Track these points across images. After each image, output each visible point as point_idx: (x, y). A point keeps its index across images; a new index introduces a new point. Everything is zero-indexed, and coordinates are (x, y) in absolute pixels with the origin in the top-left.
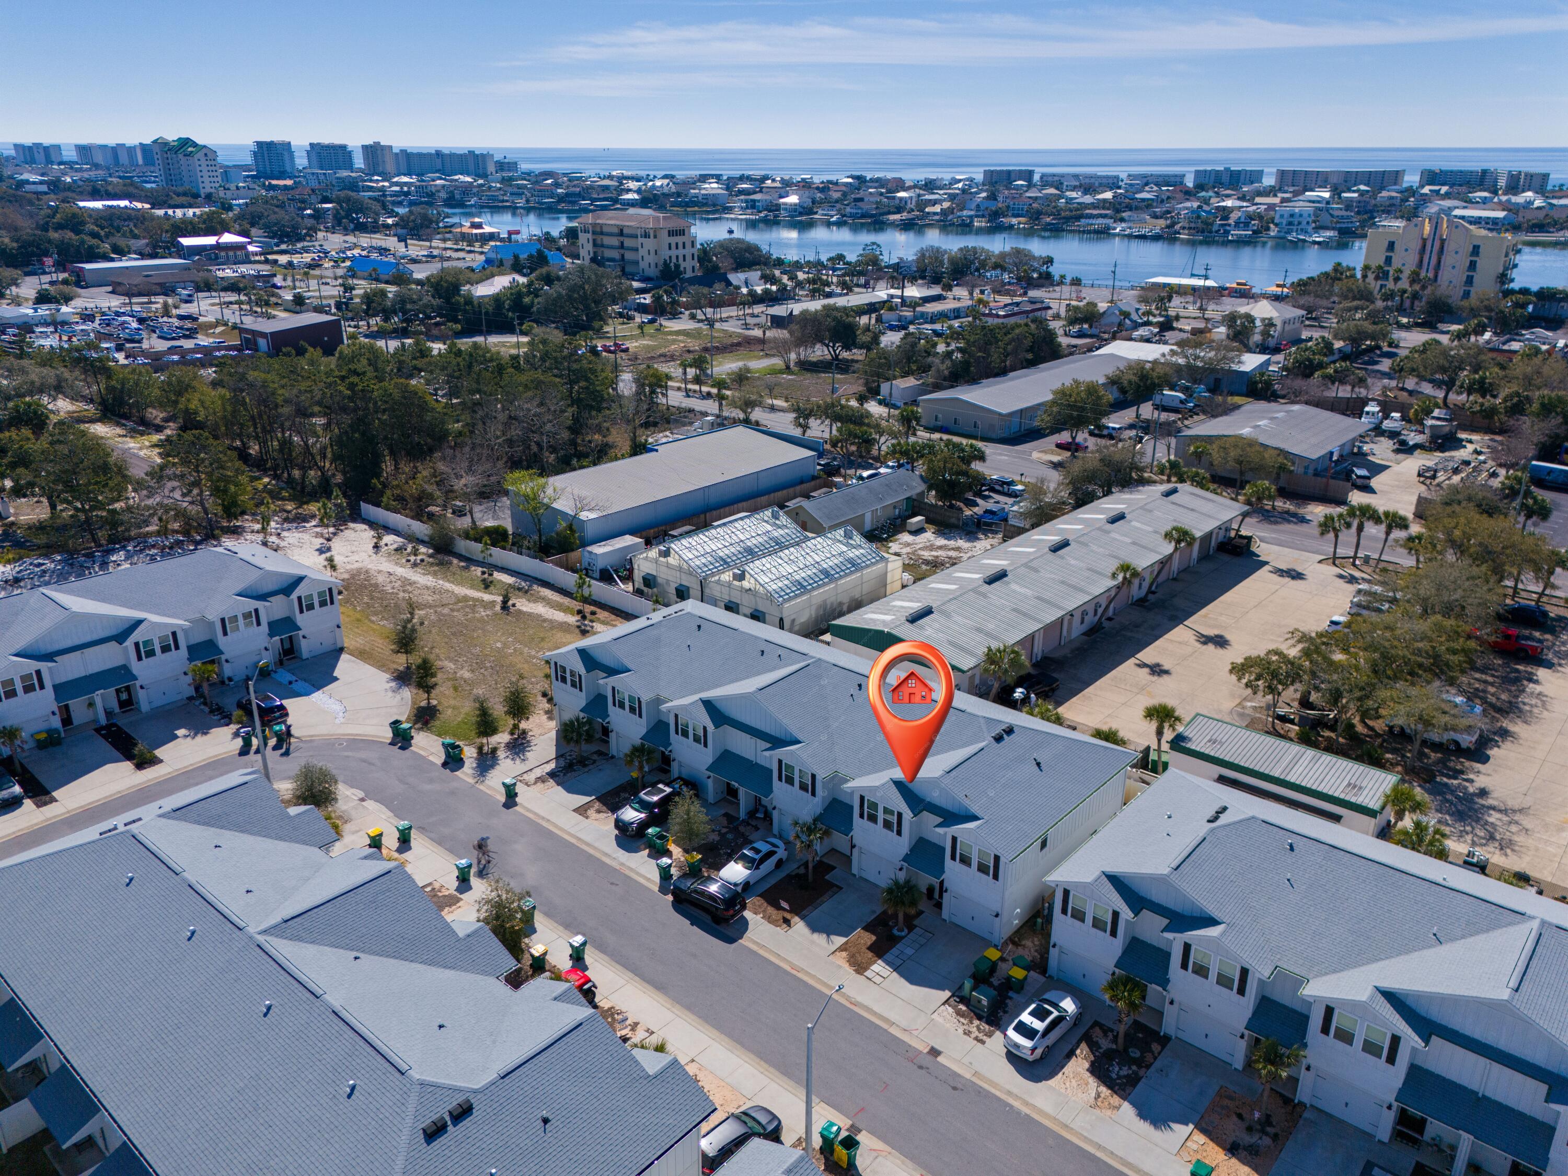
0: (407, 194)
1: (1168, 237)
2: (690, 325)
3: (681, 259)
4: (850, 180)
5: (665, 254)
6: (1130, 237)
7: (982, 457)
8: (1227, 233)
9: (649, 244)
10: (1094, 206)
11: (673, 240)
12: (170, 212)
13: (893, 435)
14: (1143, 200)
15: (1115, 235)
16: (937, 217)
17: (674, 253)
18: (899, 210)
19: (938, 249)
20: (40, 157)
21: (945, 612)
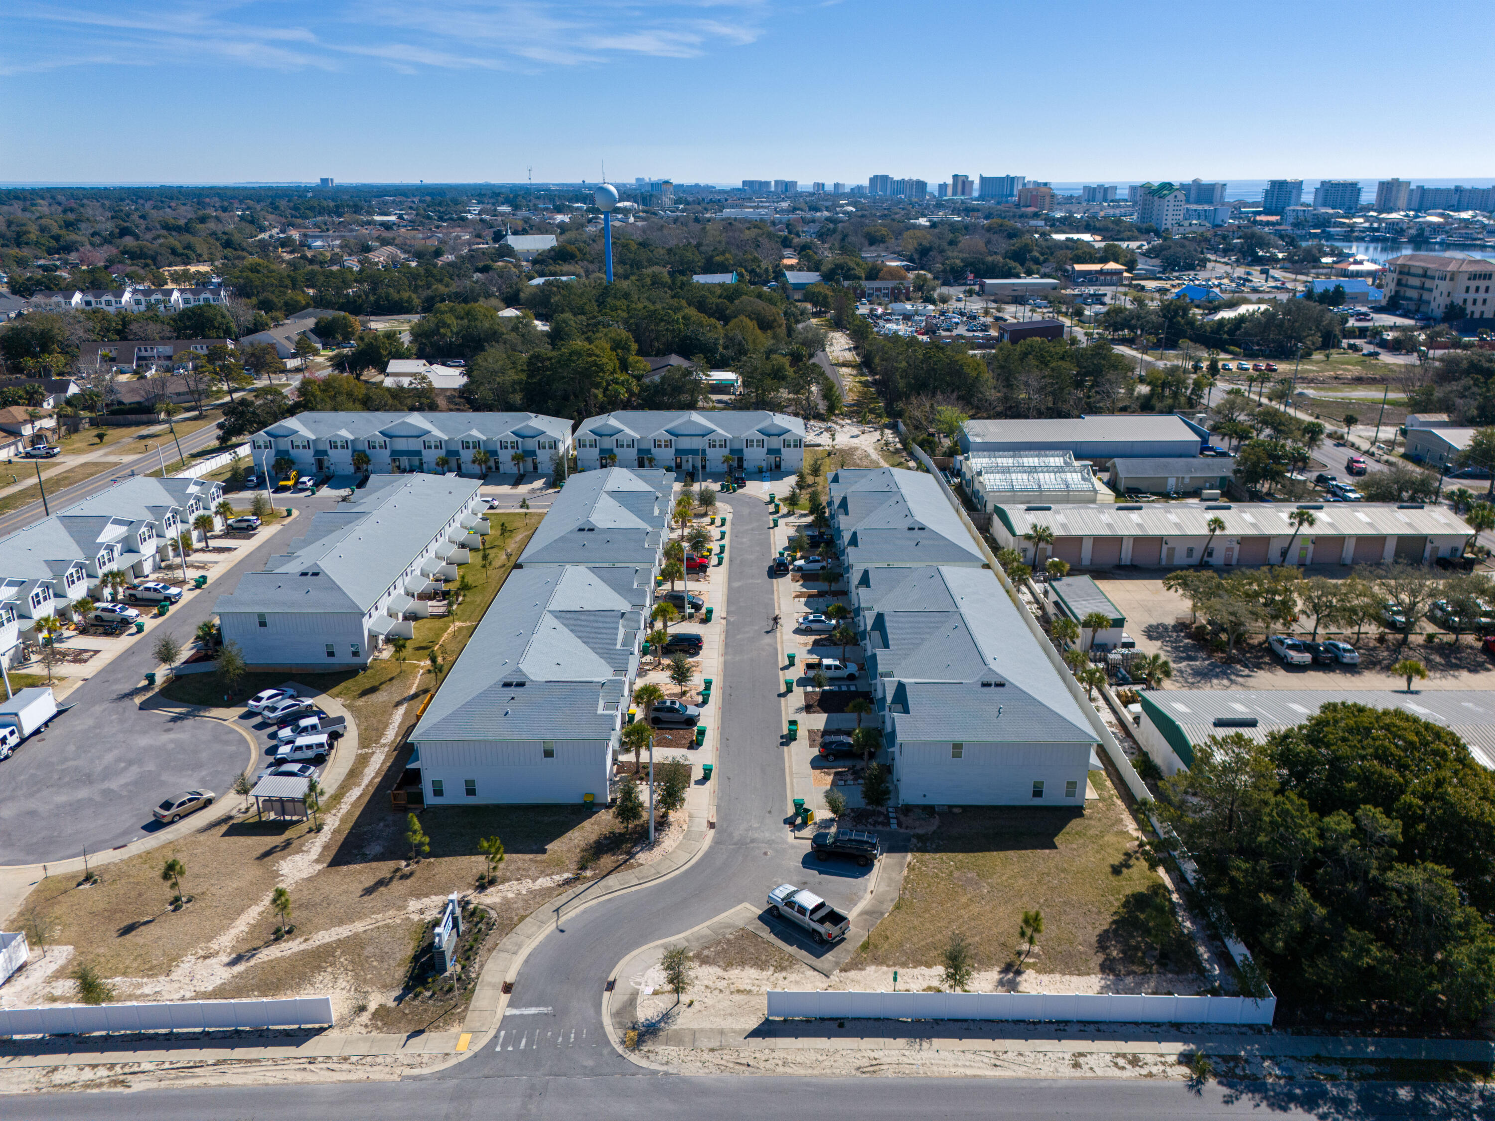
3: (1470, 302)
5: (1460, 297)
9: (1444, 286)
11: (1473, 284)
17: (1471, 295)
20: (1099, 196)
21: (1058, 512)
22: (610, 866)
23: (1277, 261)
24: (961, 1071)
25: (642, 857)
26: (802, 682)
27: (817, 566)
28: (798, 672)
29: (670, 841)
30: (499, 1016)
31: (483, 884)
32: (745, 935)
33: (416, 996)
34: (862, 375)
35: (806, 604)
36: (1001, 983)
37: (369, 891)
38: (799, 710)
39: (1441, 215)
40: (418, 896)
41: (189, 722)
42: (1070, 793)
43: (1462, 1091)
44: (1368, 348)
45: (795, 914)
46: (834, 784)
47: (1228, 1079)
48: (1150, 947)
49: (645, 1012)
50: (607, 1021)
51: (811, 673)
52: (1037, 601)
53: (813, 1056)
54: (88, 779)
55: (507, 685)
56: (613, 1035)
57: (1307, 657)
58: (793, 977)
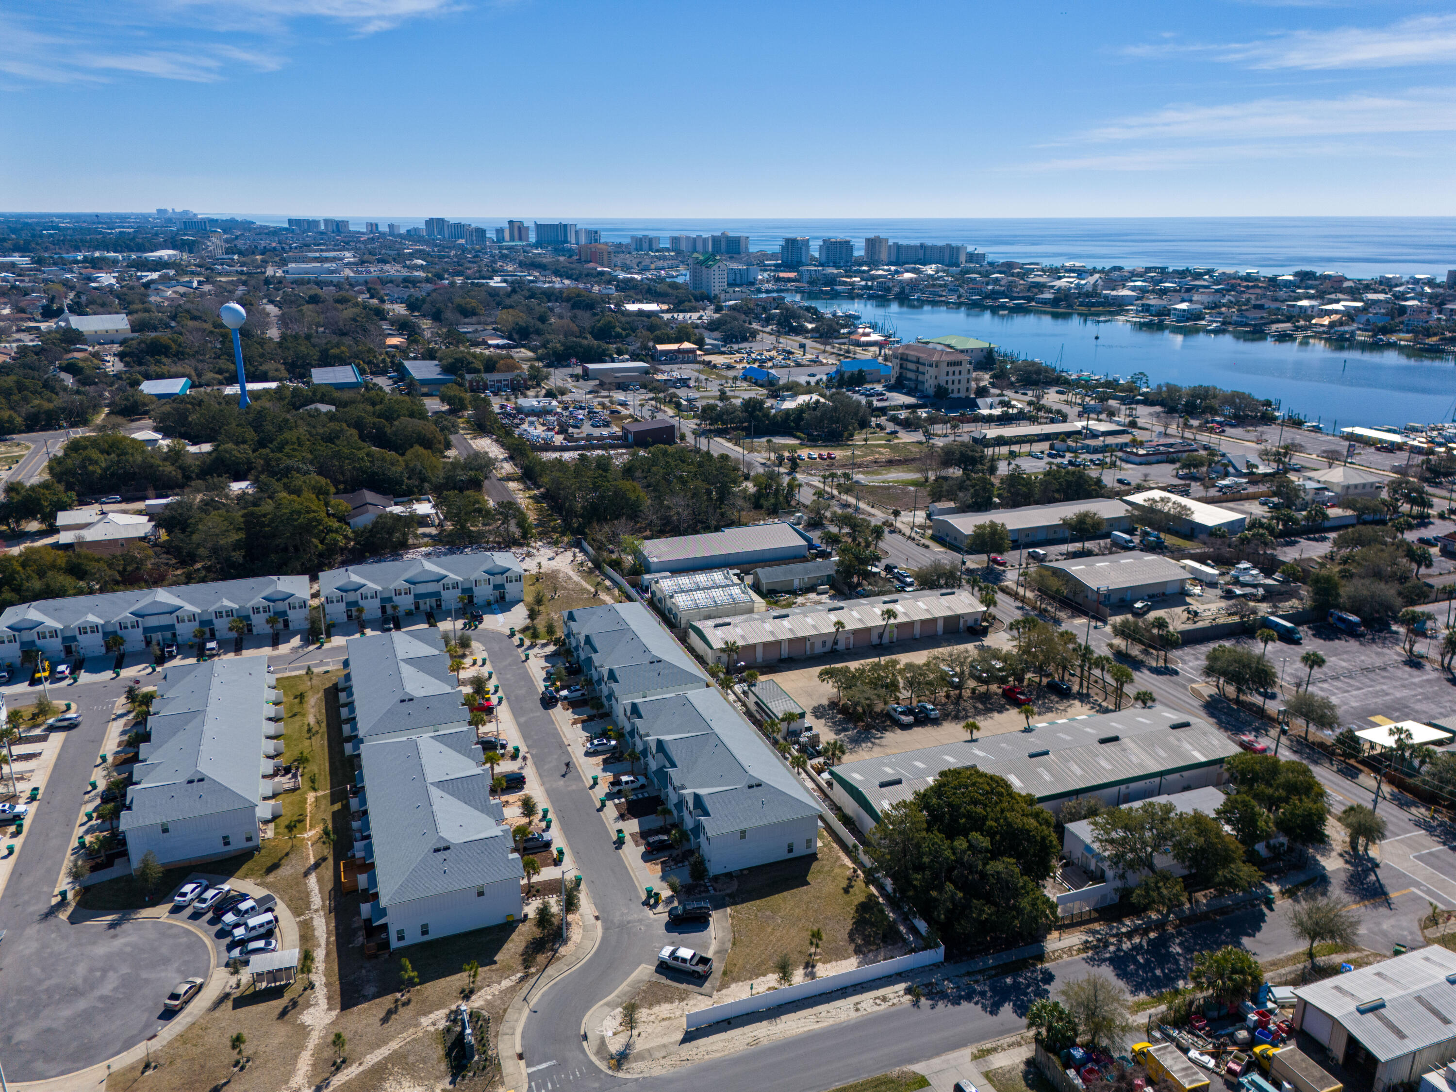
3: (950, 384)
4: (1291, 278)
5: (943, 379)
9: (932, 371)
11: (951, 369)
12: (676, 315)
16: (1321, 329)
17: (950, 378)
18: (1287, 319)
20: (646, 246)
21: (735, 626)
22: (545, 962)
23: (807, 331)
24: (801, 1030)
25: (563, 950)
26: (610, 796)
27: (579, 693)
28: (603, 789)
29: (576, 935)
30: (525, 1075)
31: (467, 994)
32: (652, 985)
33: (464, 1077)
34: (529, 489)
35: (584, 729)
36: (806, 975)
37: (385, 1020)
38: (617, 820)
39: (914, 271)
40: (425, 1014)
41: (127, 926)
42: (808, 847)
43: (1033, 972)
44: (890, 427)
45: (680, 964)
46: (663, 870)
47: (930, 996)
48: (876, 934)
49: (615, 1046)
50: (594, 1058)
51: (616, 789)
52: (740, 700)
53: (721, 1044)
54: (76, 992)
55: (437, 850)
56: (603, 1066)
57: (911, 719)
58: (691, 1002)
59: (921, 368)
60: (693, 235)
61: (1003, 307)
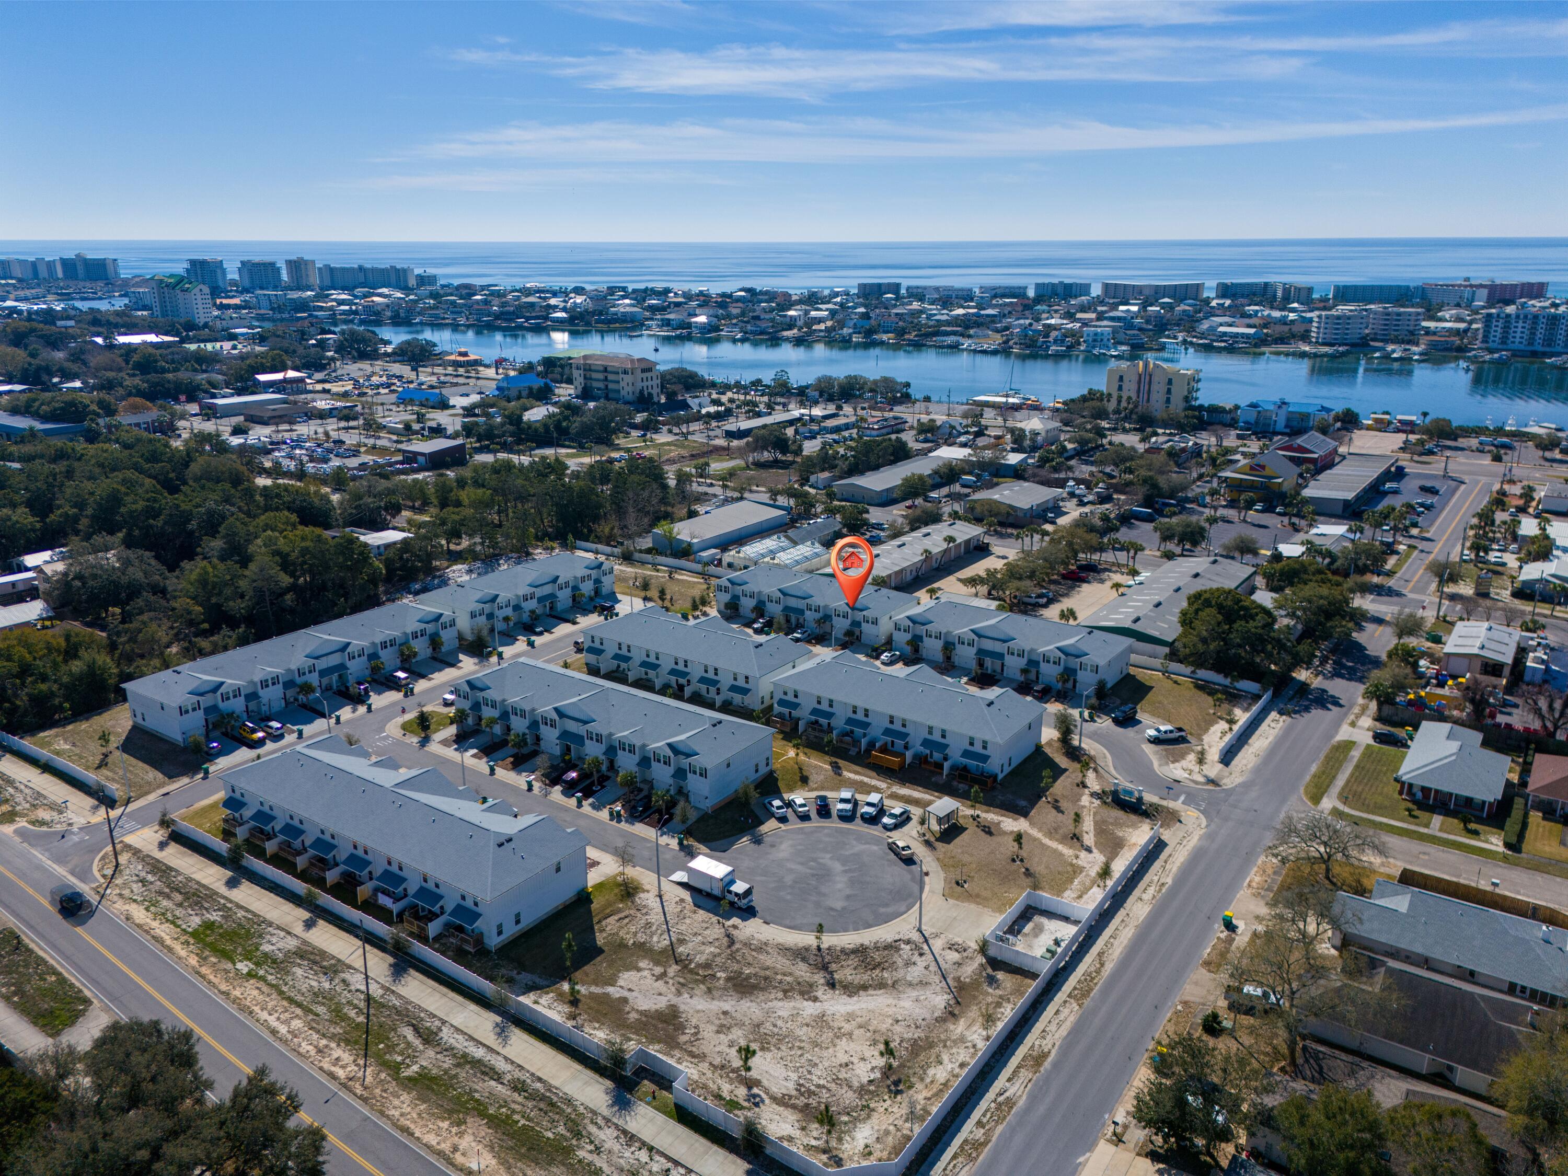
0: (356, 313)
1: (1004, 351)
2: (670, 438)
3: (650, 388)
4: (743, 293)
5: (639, 385)
6: (975, 351)
7: (867, 512)
8: (1048, 347)
9: (628, 378)
10: (948, 323)
11: (645, 375)
12: (202, 345)
13: (823, 503)
14: (988, 316)
15: (963, 350)
16: (822, 334)
17: (645, 384)
18: (790, 327)
19: (830, 378)
31: (1083, 785)
39: (377, 294)
55: (988, 705)
59: (611, 377)
60: (32, 259)
61: (520, 327)
